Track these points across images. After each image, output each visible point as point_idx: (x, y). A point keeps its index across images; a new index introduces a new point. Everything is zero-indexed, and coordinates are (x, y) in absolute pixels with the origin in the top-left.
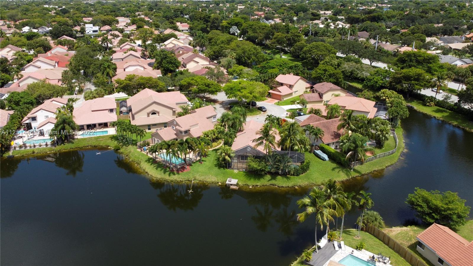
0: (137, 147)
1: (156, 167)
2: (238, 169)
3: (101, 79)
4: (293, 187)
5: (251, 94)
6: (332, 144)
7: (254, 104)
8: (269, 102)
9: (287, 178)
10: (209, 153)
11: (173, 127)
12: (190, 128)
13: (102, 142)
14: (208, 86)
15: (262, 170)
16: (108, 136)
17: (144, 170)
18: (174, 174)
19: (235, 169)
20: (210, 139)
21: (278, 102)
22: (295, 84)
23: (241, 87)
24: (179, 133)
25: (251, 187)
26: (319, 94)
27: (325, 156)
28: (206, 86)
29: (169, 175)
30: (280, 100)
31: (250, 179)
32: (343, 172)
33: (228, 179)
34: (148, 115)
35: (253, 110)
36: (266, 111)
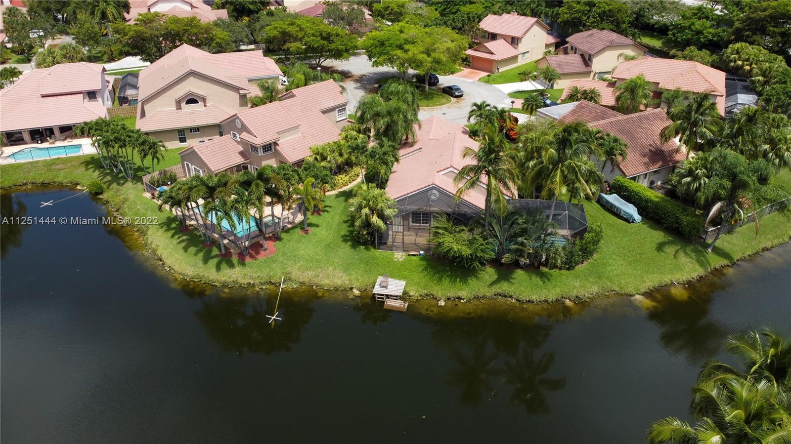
0: (145, 187)
1: (183, 244)
2: (405, 248)
3: (87, 25)
4: (559, 302)
5: (429, 55)
6: (642, 178)
7: (433, 82)
8: (466, 77)
9: (543, 275)
10: (327, 203)
11: (235, 136)
12: (277, 136)
13: (62, 173)
14: (327, 38)
15: (472, 258)
16: (78, 157)
17: (154, 252)
18: (231, 266)
19: (397, 249)
20: (328, 165)
21: (489, 76)
22: (525, 34)
23: (405, 40)
24: (249, 151)
25: (442, 303)
26: (582, 56)
27: (631, 210)
28: (323, 38)
29: (218, 268)
30: (491, 71)
31: (440, 280)
32: (686, 254)
33: (380, 279)
34: (178, 103)
35: (431, 94)
36: (461, 96)
